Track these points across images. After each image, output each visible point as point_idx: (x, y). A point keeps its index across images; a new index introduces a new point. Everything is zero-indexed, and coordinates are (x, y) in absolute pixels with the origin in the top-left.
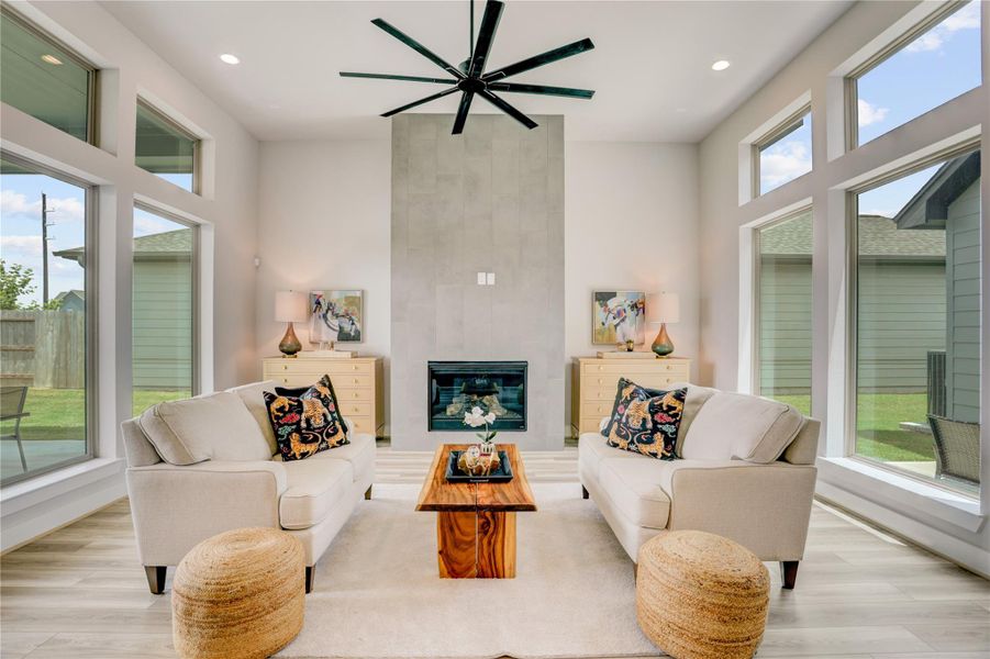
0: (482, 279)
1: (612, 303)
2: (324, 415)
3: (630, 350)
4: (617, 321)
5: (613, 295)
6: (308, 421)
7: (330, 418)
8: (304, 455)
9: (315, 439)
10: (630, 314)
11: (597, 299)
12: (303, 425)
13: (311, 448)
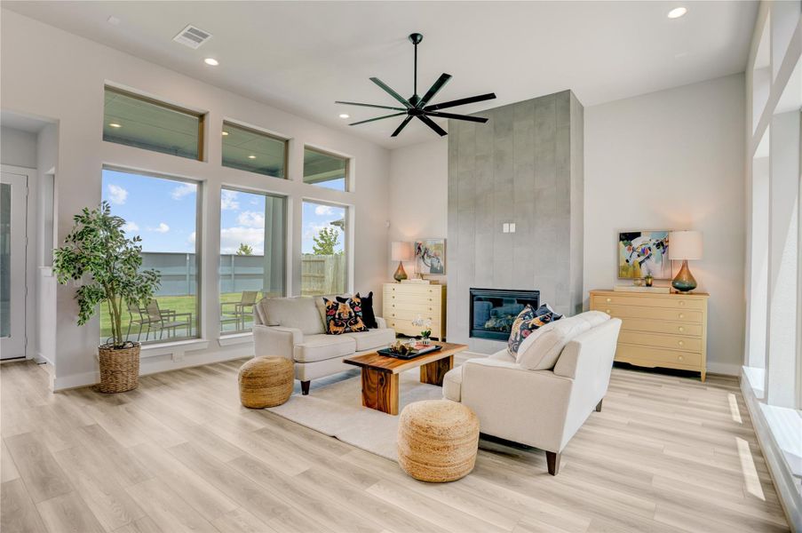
0: (506, 228)
1: (636, 243)
2: (350, 313)
3: (648, 285)
4: (642, 258)
5: (637, 235)
6: (339, 314)
7: (353, 314)
8: (336, 333)
9: (343, 325)
10: (656, 252)
11: (621, 239)
12: (337, 316)
13: (340, 329)
